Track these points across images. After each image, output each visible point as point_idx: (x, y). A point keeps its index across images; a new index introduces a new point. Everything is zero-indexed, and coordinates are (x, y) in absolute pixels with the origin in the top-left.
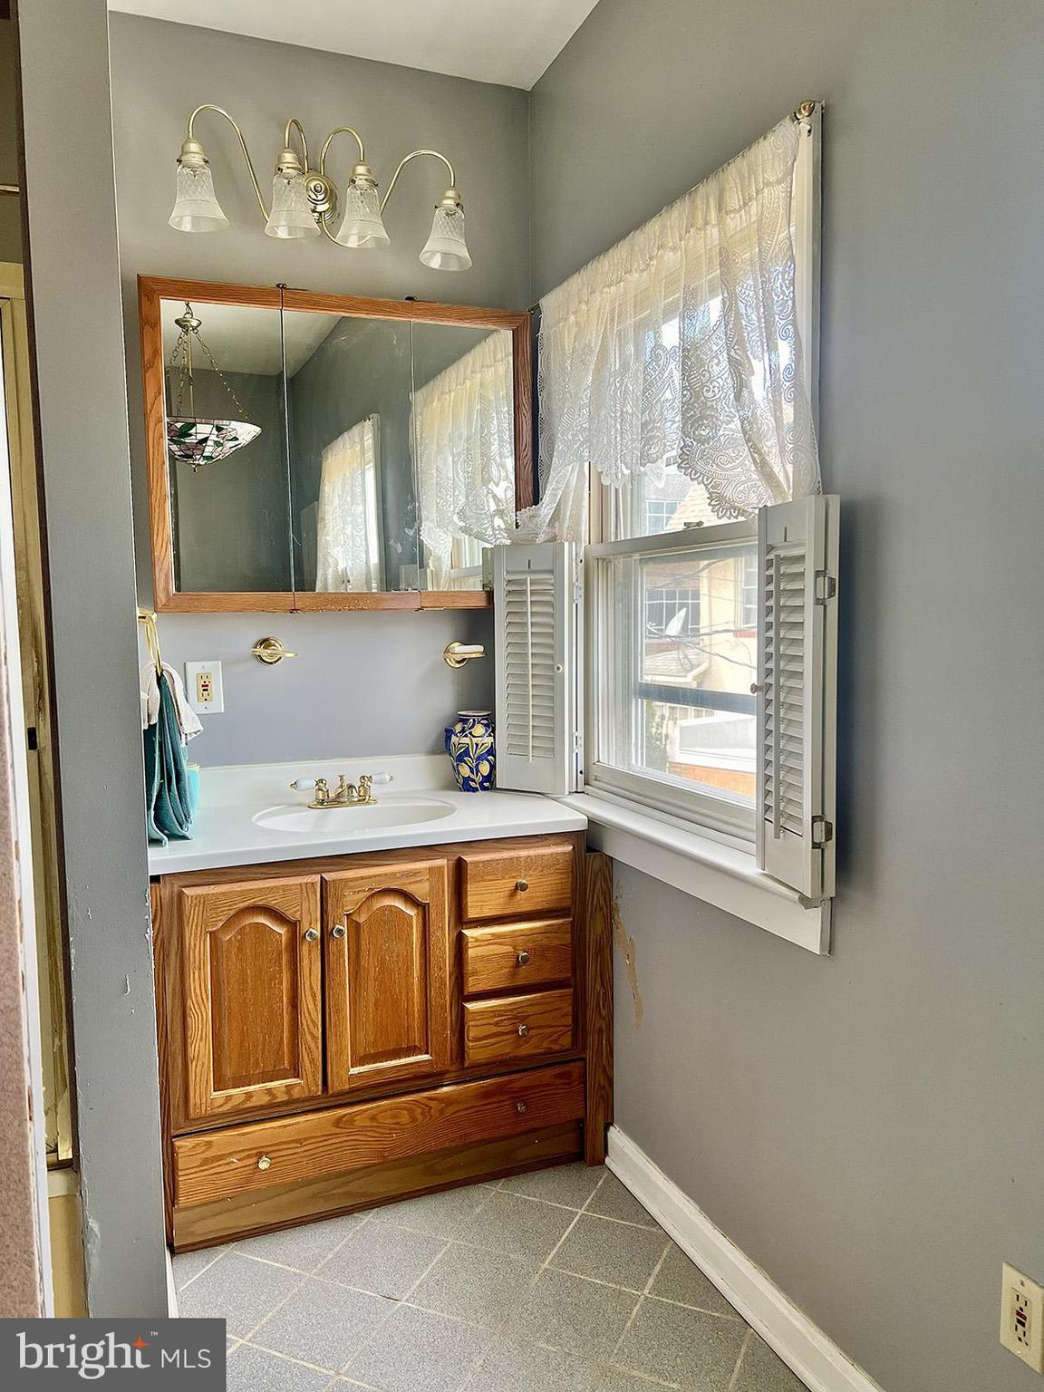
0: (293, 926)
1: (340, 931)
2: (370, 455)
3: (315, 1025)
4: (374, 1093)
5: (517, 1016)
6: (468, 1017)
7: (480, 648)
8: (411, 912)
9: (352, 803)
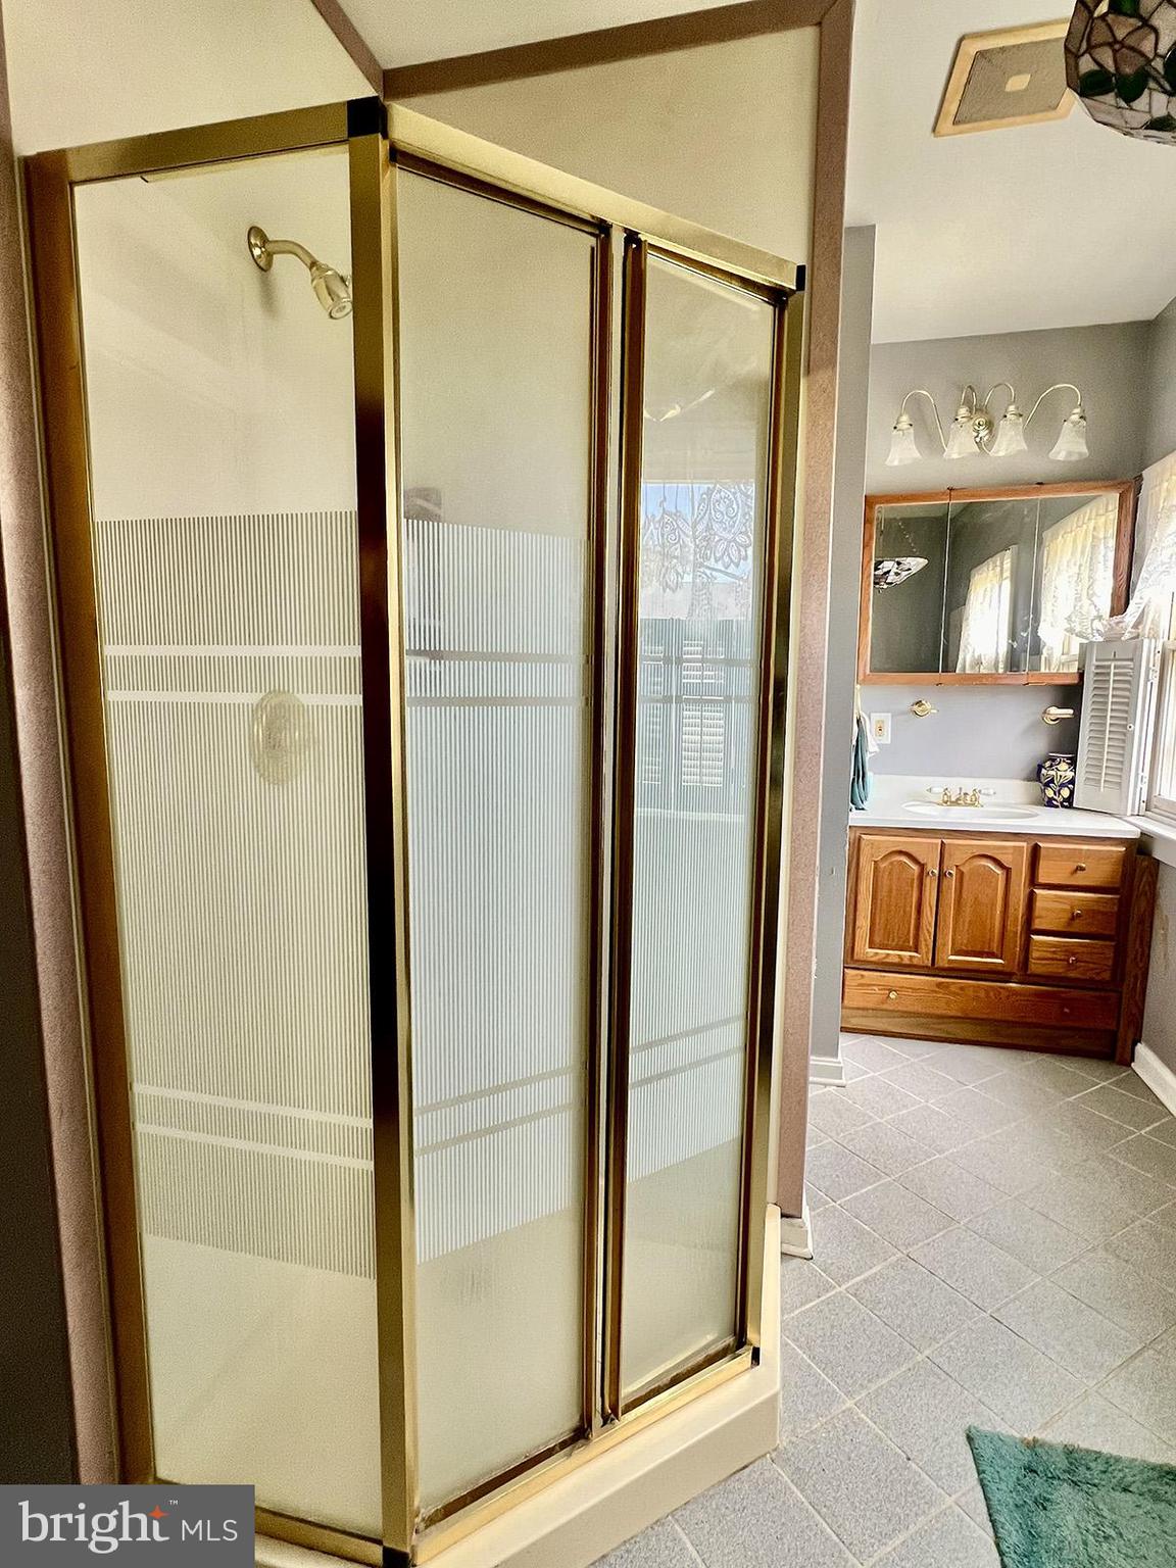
0: (922, 866)
1: (950, 874)
2: (1007, 574)
3: (930, 924)
4: (963, 974)
5: (1069, 951)
6: (1032, 943)
7: (1071, 711)
8: (999, 871)
9: (966, 805)
